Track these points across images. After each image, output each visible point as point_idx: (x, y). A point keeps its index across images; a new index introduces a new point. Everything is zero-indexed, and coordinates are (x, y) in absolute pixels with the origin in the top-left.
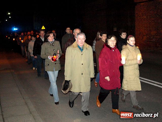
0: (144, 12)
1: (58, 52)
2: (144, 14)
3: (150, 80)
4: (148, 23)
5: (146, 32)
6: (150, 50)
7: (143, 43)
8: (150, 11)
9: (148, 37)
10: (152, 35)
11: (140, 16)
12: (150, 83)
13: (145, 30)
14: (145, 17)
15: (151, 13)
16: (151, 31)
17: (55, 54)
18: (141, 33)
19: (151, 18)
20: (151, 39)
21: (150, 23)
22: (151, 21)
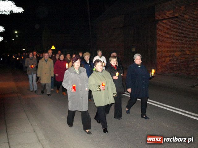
0: (167, 30)
1: (35, 64)
2: (167, 33)
3: (173, 108)
4: (171, 43)
5: (169, 53)
6: (173, 73)
7: (165, 65)
8: (174, 29)
9: (171, 58)
10: (175, 57)
11: (162, 35)
12: (173, 111)
13: (168, 50)
14: (168, 36)
15: (174, 32)
16: (175, 52)
17: (33, 65)
18: (163, 54)
19: (175, 37)
20: (175, 61)
21: (174, 42)
22: (175, 41)
